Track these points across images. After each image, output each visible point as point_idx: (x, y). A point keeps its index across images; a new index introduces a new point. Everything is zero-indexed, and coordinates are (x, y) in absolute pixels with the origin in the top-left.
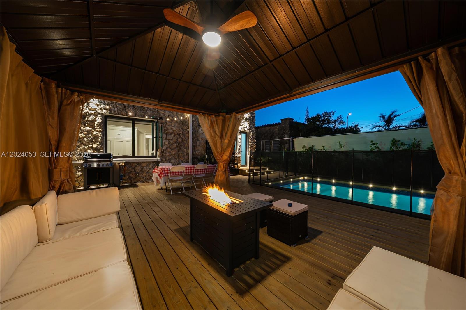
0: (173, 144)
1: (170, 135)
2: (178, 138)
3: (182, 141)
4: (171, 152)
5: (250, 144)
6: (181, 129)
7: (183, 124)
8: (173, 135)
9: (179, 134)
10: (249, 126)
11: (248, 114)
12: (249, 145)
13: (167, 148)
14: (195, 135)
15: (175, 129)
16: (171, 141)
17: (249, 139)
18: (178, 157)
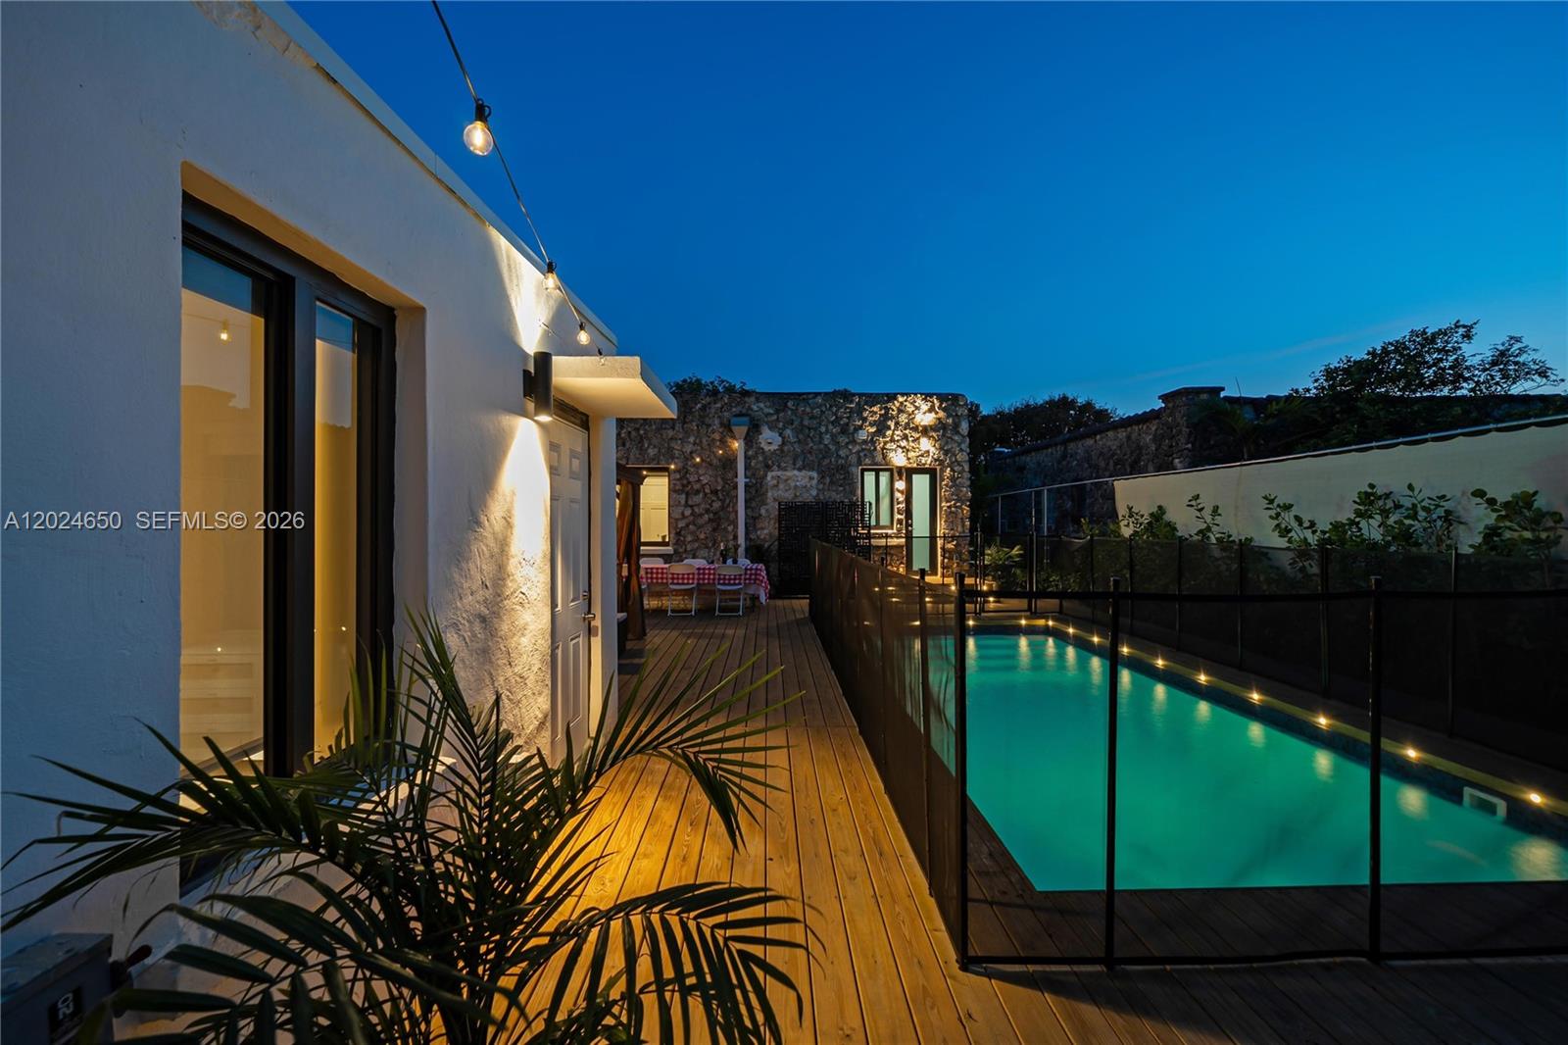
0: (701, 515)
1: (696, 494)
2: (713, 501)
3: (723, 508)
4: (698, 533)
5: (943, 504)
6: (719, 480)
7: (724, 467)
8: (701, 495)
9: (715, 492)
10: (941, 448)
11: (937, 413)
12: (941, 508)
13: (687, 525)
14: (757, 491)
15: (705, 480)
16: (696, 510)
17: (941, 488)
18: (714, 545)
